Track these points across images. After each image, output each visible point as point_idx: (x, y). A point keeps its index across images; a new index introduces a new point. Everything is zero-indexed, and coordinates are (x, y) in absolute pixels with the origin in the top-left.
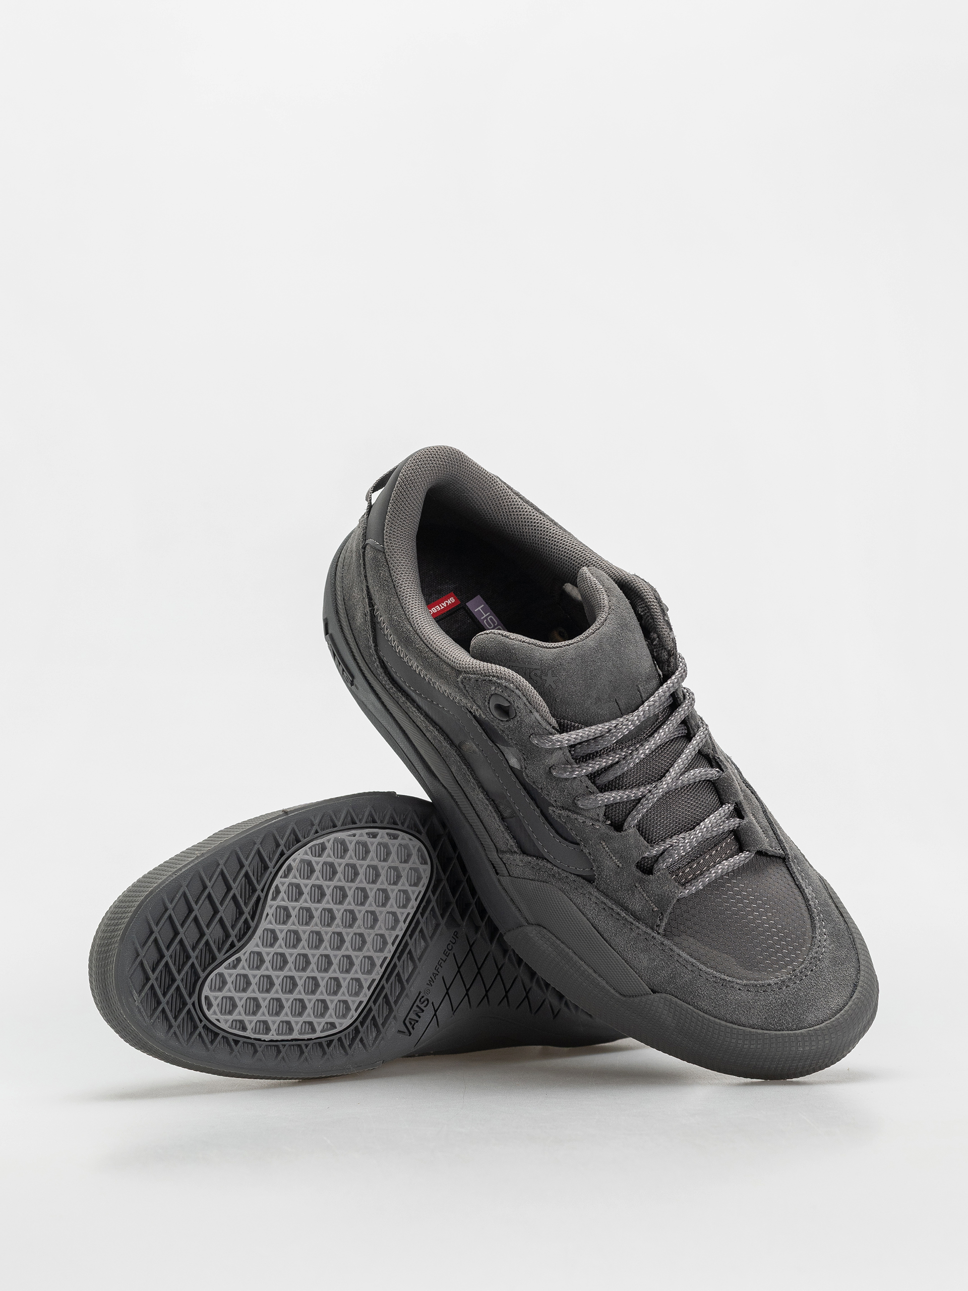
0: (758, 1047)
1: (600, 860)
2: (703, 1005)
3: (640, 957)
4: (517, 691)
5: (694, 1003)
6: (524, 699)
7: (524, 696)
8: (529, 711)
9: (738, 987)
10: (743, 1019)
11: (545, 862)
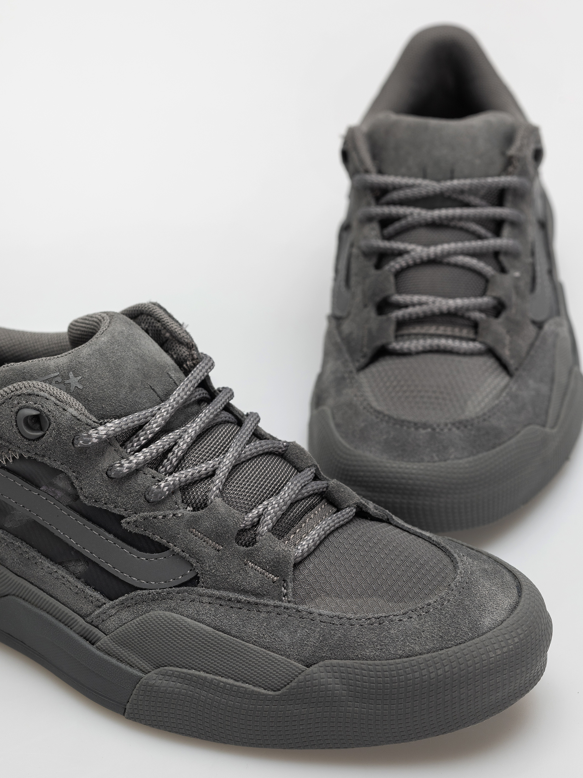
0: (447, 670)
1: (196, 551)
2: (368, 654)
3: (280, 636)
4: (42, 393)
5: (357, 656)
6: (53, 399)
7: (52, 396)
8: (61, 409)
9: (397, 618)
10: (417, 648)
11: (139, 592)
